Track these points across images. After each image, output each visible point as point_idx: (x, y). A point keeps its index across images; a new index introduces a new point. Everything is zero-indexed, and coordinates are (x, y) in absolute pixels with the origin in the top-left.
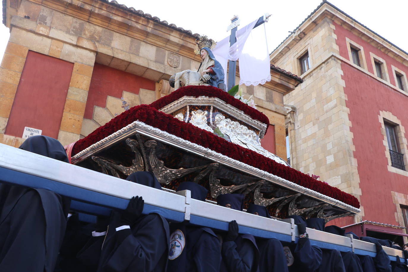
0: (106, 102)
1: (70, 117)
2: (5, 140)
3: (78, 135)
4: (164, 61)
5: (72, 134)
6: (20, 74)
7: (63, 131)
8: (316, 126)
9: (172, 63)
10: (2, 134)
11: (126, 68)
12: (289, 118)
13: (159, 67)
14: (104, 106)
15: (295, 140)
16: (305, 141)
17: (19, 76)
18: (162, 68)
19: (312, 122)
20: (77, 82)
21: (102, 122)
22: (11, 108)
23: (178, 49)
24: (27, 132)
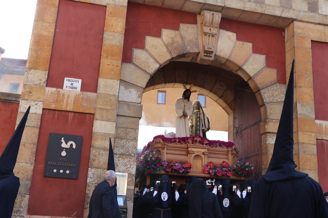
0: (144, 42)
1: (108, 63)
2: (47, 92)
3: (118, 80)
5: (112, 80)
6: (54, 25)
7: (102, 78)
10: (44, 86)
11: (163, 4)
14: (142, 47)
17: (54, 27)
21: (142, 64)
22: (49, 61)
24: (67, 82)
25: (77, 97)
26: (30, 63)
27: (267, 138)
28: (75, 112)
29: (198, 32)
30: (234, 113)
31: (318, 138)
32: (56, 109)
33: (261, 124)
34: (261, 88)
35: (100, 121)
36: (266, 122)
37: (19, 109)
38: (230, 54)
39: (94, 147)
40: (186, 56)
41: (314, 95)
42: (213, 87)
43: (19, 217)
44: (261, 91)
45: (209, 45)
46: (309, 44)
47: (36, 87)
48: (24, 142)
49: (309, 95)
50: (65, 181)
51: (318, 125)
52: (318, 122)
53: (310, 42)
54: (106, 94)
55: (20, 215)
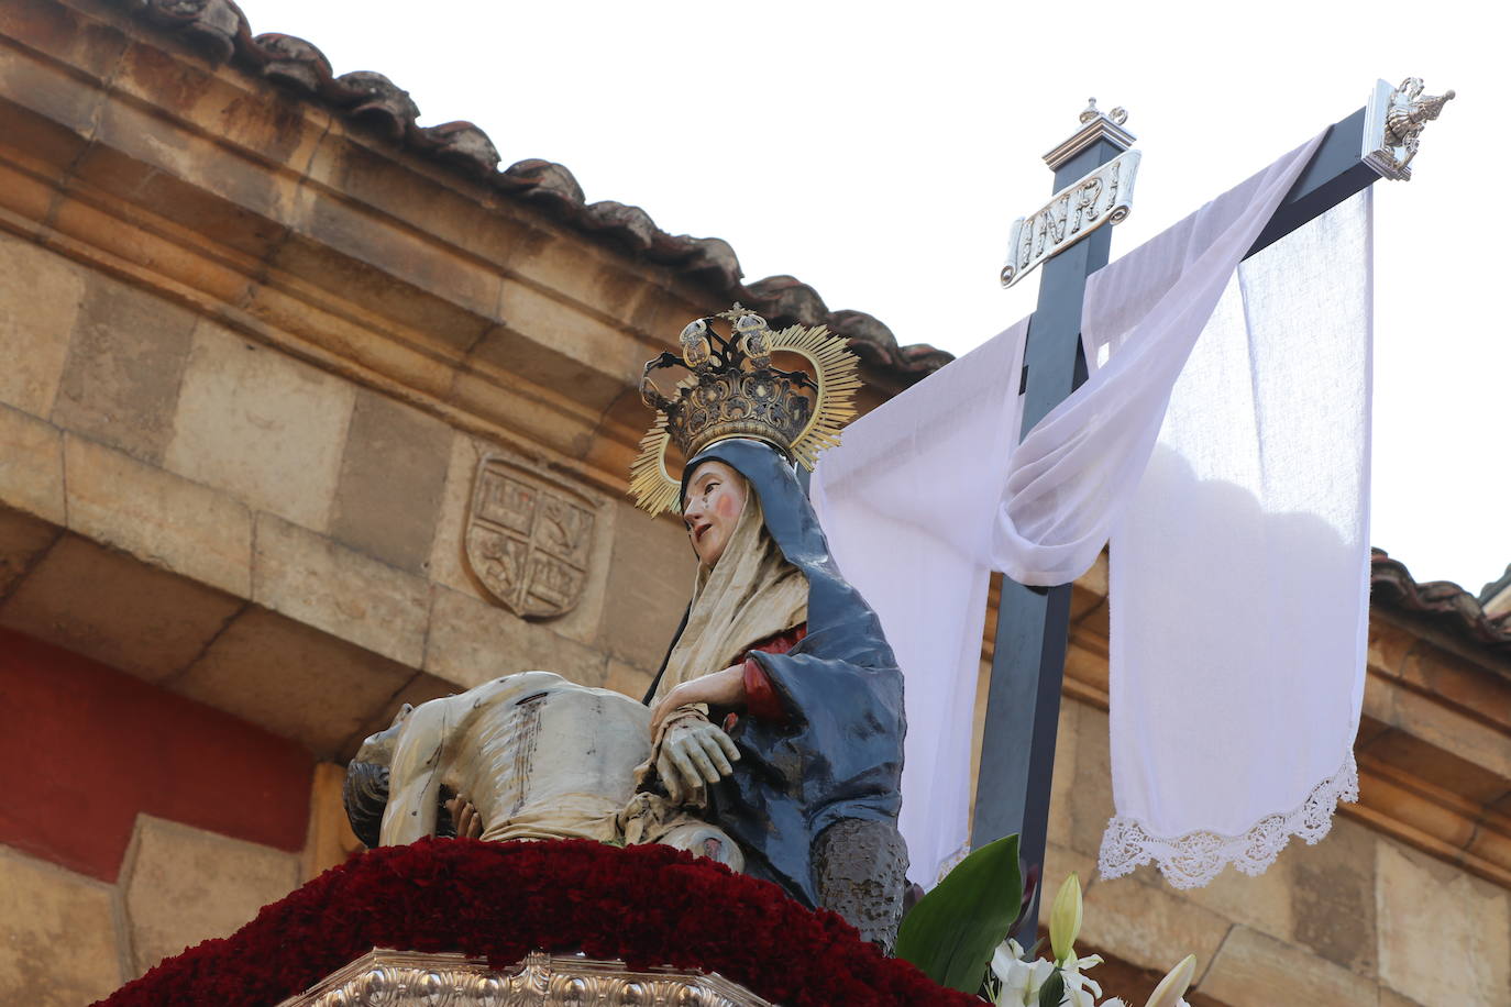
4: (425, 541)
9: (512, 576)
13: (366, 605)
18: (397, 611)
23: (590, 424)
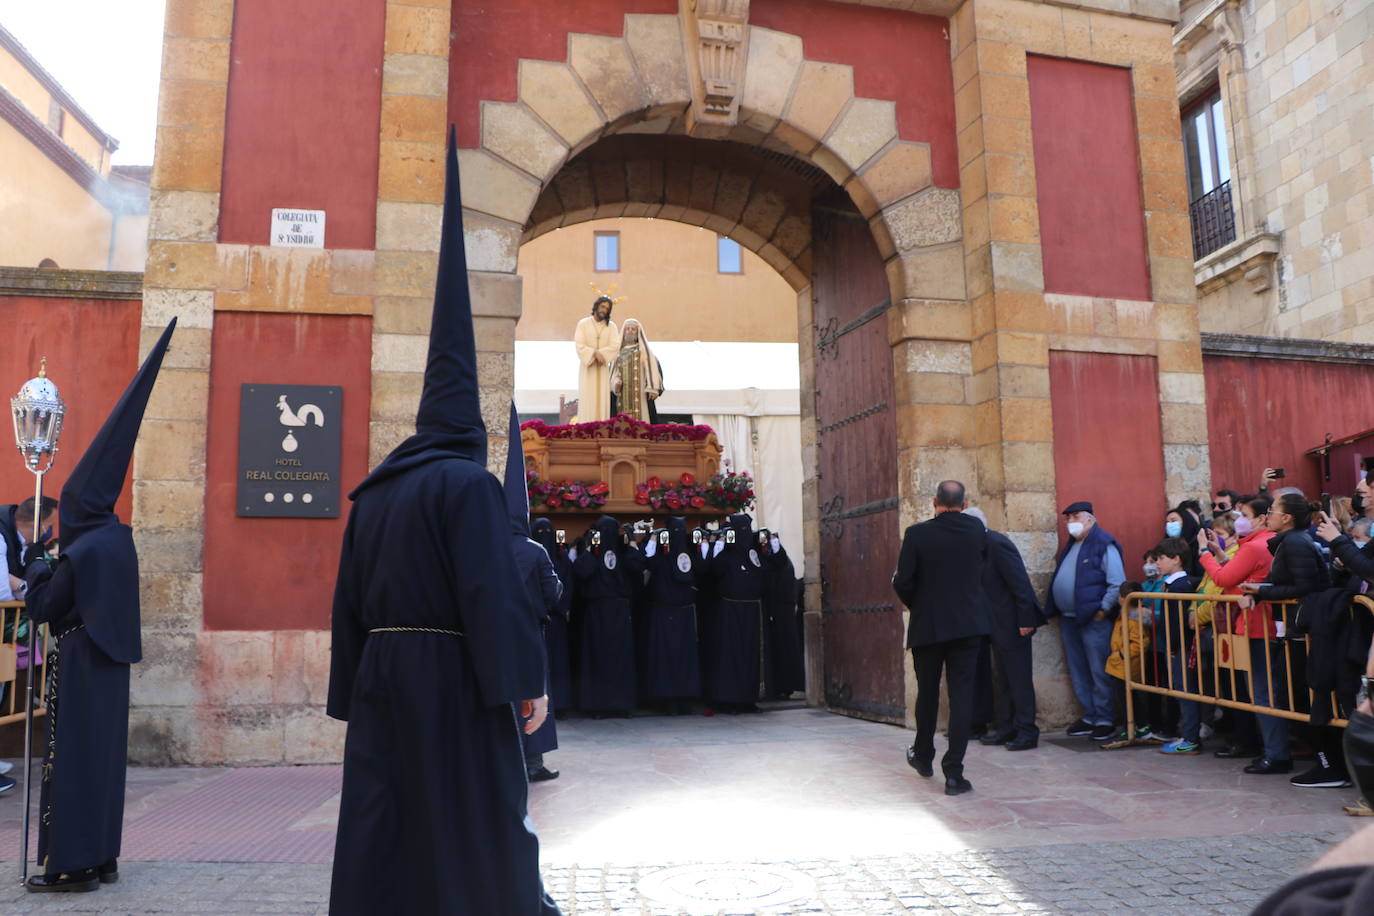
0: (516, 81)
1: (402, 154)
2: (222, 260)
3: (437, 205)
5: (419, 207)
6: (227, 45)
7: (389, 201)
8: (1331, 41)
10: (210, 242)
12: (1222, 30)
14: (510, 95)
15: (1246, 111)
16: (1286, 107)
17: (226, 51)
19: (1312, 29)
20: (408, 35)
21: (512, 149)
22: (220, 159)
24: (281, 223)
25: (315, 266)
26: (163, 171)
27: (909, 357)
28: (312, 315)
29: (681, 37)
30: (812, 286)
31: (1052, 347)
32: (253, 309)
33: (891, 313)
34: (885, 205)
35: (392, 337)
36: (902, 308)
37: (143, 319)
38: (787, 100)
39: (379, 417)
40: (651, 114)
41: (1040, 218)
42: (745, 209)
43: (182, 637)
44: (884, 211)
45: (719, 77)
46: (1019, 63)
47: (188, 247)
48: (168, 417)
49: (1025, 221)
50: (304, 524)
51: (1053, 308)
52: (1052, 298)
53: (1023, 57)
54: (405, 251)
55: (185, 631)
